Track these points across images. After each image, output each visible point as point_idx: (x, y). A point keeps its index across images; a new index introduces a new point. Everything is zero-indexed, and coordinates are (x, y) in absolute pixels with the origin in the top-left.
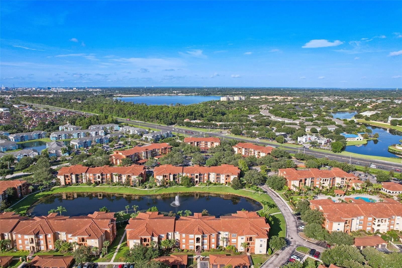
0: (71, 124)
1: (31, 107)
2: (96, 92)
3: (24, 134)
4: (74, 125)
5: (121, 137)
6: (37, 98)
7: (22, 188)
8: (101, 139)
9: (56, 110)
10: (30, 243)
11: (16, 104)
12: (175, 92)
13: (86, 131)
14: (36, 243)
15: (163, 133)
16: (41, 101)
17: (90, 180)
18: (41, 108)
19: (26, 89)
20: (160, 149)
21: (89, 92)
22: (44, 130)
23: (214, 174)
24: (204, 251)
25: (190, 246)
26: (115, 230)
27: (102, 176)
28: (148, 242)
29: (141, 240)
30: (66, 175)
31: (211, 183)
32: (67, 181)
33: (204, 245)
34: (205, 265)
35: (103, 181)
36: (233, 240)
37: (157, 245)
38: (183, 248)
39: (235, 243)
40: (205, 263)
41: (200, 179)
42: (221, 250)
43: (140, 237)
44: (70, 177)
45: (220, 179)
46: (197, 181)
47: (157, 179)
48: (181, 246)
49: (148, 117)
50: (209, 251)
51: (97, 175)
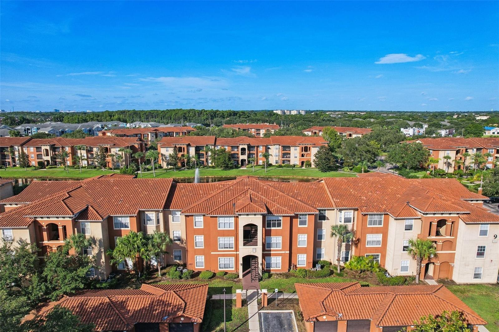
23: (278, 146)
27: (55, 151)
35: (56, 162)
41: (249, 157)
45: (289, 157)
46: (243, 161)
47: (162, 155)
51: (43, 148)
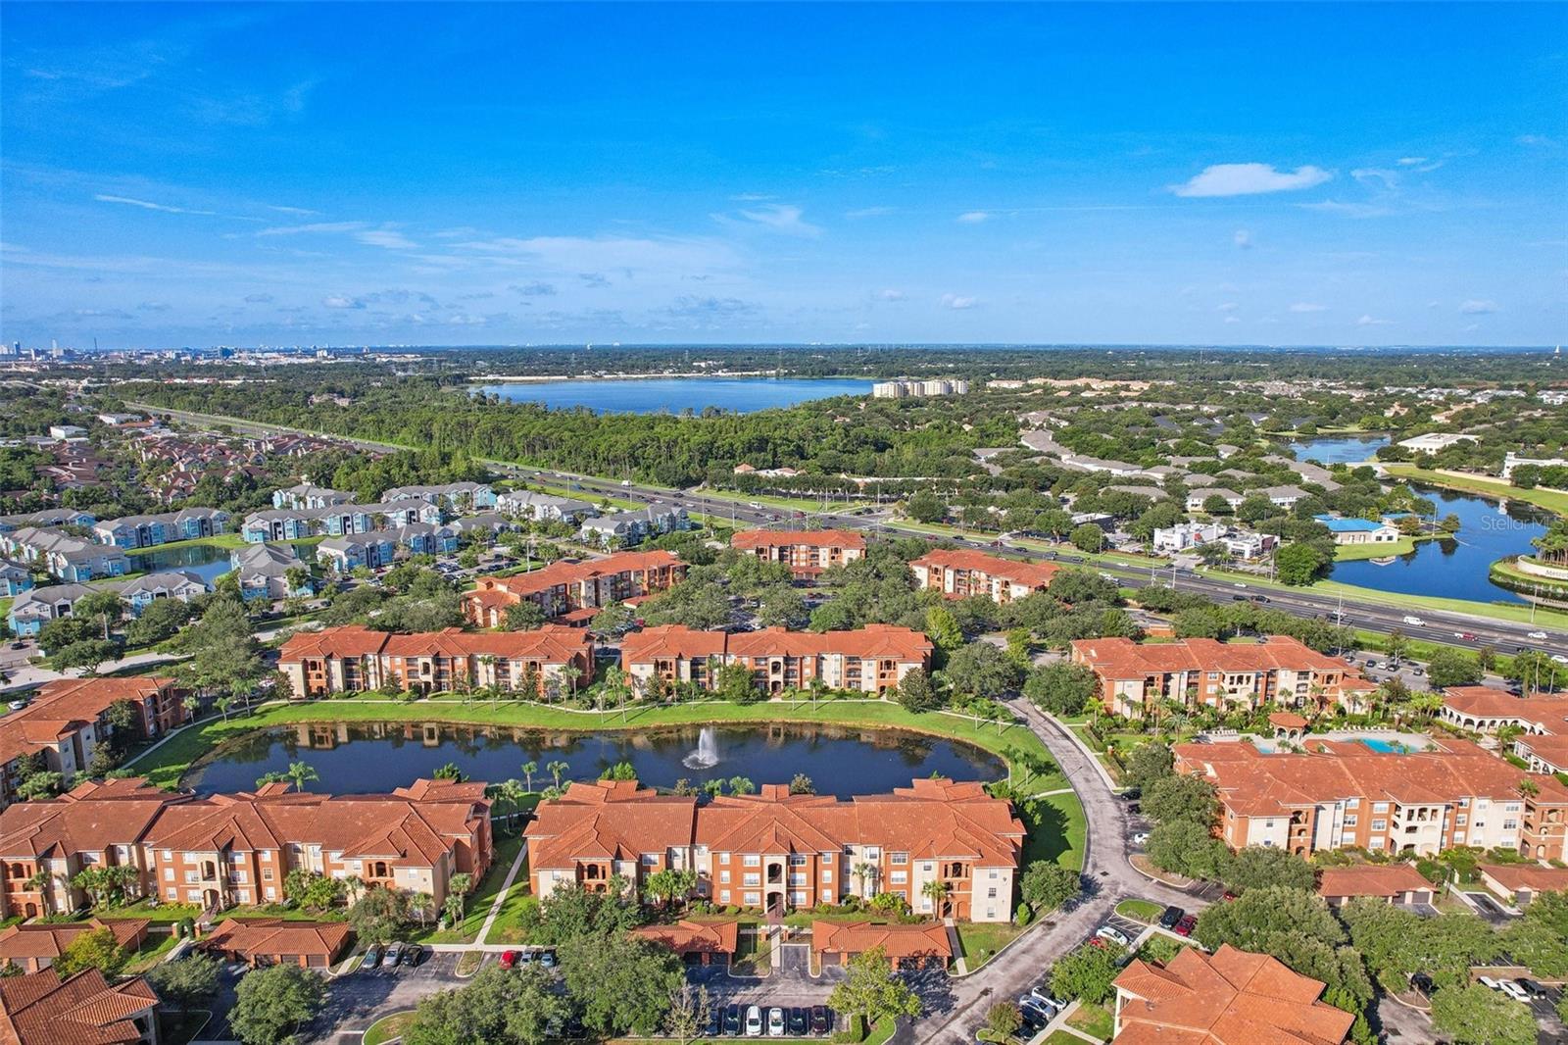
0: (318, 484)
1: (165, 423)
2: (404, 367)
3: (151, 521)
4: (328, 486)
5: (502, 529)
6: (184, 388)
7: (161, 705)
8: (427, 538)
9: (261, 434)
10: (204, 879)
11: (108, 412)
12: (703, 365)
13: (373, 508)
14: (222, 878)
15: (654, 515)
16: (201, 400)
17: (393, 679)
18: (203, 425)
19: (140, 356)
20: (646, 574)
21: (377, 366)
22: (217, 506)
23: (838, 656)
24: (794, 912)
25: (748, 896)
26: (489, 843)
27: (439, 665)
28: (604, 877)
29: (580, 868)
30: (309, 660)
31: (825, 691)
32: (315, 683)
33: (794, 891)
34: (798, 955)
35: (440, 684)
36: (895, 875)
37: (633, 889)
38: (722, 903)
39: (902, 886)
40: (797, 951)
41: (786, 676)
42: (856, 908)
43: (574, 861)
44: (324, 667)
45: (860, 676)
46: (775, 684)
47: (633, 676)
48: (715, 896)
49: (600, 458)
50: (811, 911)
51: (421, 661)
